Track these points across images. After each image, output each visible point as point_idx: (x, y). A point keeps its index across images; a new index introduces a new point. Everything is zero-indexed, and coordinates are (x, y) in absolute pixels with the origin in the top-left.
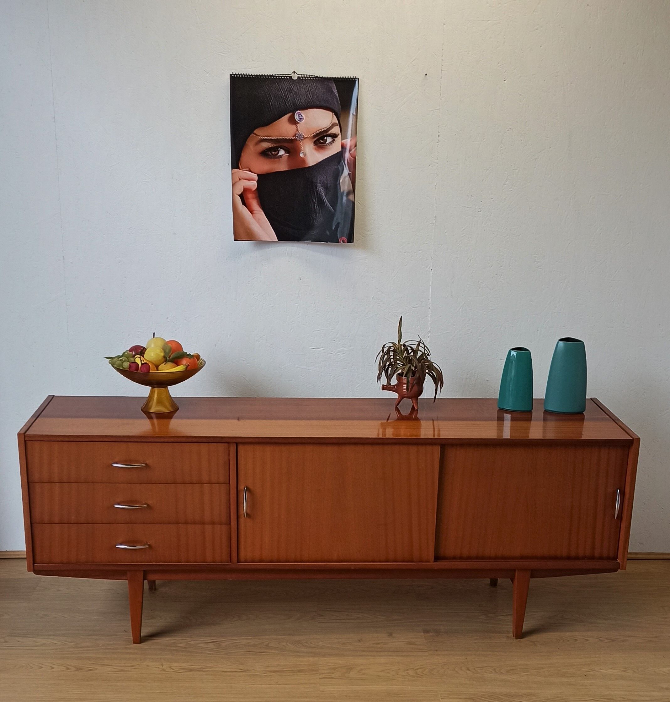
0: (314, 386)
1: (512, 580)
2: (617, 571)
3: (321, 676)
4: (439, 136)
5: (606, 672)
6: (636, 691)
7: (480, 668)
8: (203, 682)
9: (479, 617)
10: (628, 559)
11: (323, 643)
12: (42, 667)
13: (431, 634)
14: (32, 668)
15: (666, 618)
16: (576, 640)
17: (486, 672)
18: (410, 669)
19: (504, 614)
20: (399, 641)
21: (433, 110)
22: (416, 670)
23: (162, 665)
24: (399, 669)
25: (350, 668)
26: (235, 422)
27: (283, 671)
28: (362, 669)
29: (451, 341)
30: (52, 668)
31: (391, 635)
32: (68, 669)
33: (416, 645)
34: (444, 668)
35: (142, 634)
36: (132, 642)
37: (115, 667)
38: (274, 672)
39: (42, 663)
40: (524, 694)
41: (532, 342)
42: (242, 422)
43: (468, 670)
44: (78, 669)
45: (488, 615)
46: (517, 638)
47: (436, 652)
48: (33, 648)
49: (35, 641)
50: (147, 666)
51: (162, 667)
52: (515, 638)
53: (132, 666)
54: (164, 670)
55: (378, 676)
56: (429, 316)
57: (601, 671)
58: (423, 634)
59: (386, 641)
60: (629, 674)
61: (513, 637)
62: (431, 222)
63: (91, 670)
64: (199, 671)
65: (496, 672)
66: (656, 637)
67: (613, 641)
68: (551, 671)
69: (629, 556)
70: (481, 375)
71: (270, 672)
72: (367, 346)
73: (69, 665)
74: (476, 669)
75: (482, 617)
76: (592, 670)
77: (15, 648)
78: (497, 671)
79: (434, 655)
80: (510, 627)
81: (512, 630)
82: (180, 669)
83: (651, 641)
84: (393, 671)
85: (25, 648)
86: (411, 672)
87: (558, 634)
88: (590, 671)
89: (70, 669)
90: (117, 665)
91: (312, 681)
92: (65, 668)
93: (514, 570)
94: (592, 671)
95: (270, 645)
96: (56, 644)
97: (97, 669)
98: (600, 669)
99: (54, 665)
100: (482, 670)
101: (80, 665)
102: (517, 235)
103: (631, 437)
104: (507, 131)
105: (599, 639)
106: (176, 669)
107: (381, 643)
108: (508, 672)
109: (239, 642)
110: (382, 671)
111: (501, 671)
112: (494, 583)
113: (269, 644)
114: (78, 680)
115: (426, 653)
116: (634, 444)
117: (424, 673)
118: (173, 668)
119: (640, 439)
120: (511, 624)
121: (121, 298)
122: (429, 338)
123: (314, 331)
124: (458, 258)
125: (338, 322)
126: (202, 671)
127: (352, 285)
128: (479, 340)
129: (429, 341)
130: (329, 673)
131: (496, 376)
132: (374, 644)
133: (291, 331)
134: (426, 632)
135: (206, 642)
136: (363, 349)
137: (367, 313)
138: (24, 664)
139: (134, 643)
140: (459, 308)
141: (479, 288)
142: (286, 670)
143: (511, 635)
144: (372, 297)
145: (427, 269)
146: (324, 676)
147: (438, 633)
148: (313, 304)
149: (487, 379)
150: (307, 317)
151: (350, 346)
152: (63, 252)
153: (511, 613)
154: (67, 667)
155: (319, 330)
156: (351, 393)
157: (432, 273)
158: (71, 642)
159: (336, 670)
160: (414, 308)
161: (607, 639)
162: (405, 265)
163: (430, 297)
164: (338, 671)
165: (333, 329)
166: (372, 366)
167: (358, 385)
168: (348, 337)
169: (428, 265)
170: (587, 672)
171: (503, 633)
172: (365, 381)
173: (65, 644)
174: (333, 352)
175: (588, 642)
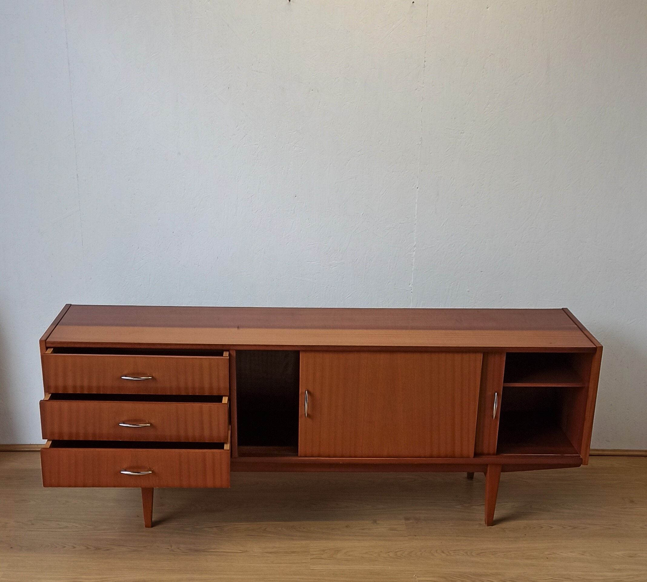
0: (309, 296)
1: (485, 474)
2: (580, 466)
3: (312, 557)
4: (425, 61)
5: (566, 555)
6: (592, 572)
7: (453, 551)
8: (207, 561)
9: (456, 507)
10: (590, 455)
11: (314, 528)
12: (65, 547)
13: (411, 521)
14: (57, 547)
15: (625, 508)
16: (542, 527)
17: (458, 555)
18: (391, 551)
19: (479, 504)
21: (420, 36)
22: (396, 552)
23: (171, 546)
24: (381, 552)
25: (337, 551)
26: (236, 330)
27: (278, 552)
28: (348, 552)
29: (435, 254)
30: (74, 547)
31: (375, 522)
32: (88, 548)
33: (397, 530)
34: (421, 551)
35: (153, 519)
36: (144, 526)
37: (130, 548)
38: (271, 553)
39: (64, 543)
40: (491, 574)
41: (510, 256)
42: (241, 330)
43: (443, 552)
44: (97, 549)
45: (465, 505)
46: (488, 526)
47: (415, 537)
48: (56, 530)
49: (58, 524)
50: (158, 547)
51: (171, 548)
52: (487, 525)
53: (145, 547)
54: (172, 550)
55: (362, 557)
56: (416, 231)
57: (562, 554)
58: (404, 521)
60: (586, 557)
61: (485, 524)
62: (417, 144)
63: (108, 550)
64: (204, 551)
65: (467, 554)
66: (614, 525)
67: (575, 528)
68: (517, 554)
69: (591, 452)
70: (462, 286)
71: (267, 553)
72: (357, 259)
73: (88, 545)
74: (450, 552)
75: (458, 507)
76: (553, 553)
77: (40, 530)
78: (469, 554)
79: (413, 539)
80: (482, 515)
81: (484, 518)
82: (187, 549)
83: (610, 529)
84: (375, 553)
85: (49, 530)
86: (391, 555)
87: (525, 522)
88: (552, 554)
89: (90, 548)
91: (304, 561)
92: (86, 548)
93: (487, 465)
95: (267, 530)
96: (77, 527)
97: (113, 549)
98: (562, 553)
99: (76, 545)
100: (455, 553)
103: (595, 345)
104: (489, 56)
105: (562, 526)
106: (183, 550)
108: (478, 554)
109: (240, 527)
110: (366, 553)
111: (472, 554)
112: (470, 476)
113: (266, 528)
114: (97, 558)
115: (406, 537)
116: (597, 352)
117: (403, 554)
118: (180, 548)
119: (602, 347)
120: (484, 513)
121: (131, 213)
122: (415, 252)
123: (308, 245)
124: (442, 177)
125: (331, 237)
126: (206, 552)
127: (343, 202)
128: (461, 253)
129: (414, 255)
130: (318, 554)
131: (477, 287)
132: (360, 529)
133: (288, 245)
134: (407, 519)
135: (210, 526)
136: (353, 262)
137: (357, 229)
138: (49, 544)
139: (146, 527)
140: (443, 224)
141: (462, 206)
142: (280, 551)
143: (483, 522)
144: (362, 214)
145: (413, 187)
146: (314, 556)
147: (417, 520)
148: (307, 220)
149: (468, 290)
150: (302, 231)
151: (342, 259)
152: (77, 170)
153: (484, 503)
154: (87, 547)
155: (313, 244)
156: (342, 303)
157: (417, 191)
158: (90, 525)
159: (325, 552)
160: (400, 224)
161: (570, 526)
162: (393, 183)
163: (416, 214)
164: (326, 553)
165: (326, 244)
166: (362, 278)
167: (349, 295)
168: (340, 250)
169: (415, 184)
170: (549, 554)
171: (476, 521)
172: (355, 292)
173: (85, 527)
174: (325, 264)
175: (552, 529)
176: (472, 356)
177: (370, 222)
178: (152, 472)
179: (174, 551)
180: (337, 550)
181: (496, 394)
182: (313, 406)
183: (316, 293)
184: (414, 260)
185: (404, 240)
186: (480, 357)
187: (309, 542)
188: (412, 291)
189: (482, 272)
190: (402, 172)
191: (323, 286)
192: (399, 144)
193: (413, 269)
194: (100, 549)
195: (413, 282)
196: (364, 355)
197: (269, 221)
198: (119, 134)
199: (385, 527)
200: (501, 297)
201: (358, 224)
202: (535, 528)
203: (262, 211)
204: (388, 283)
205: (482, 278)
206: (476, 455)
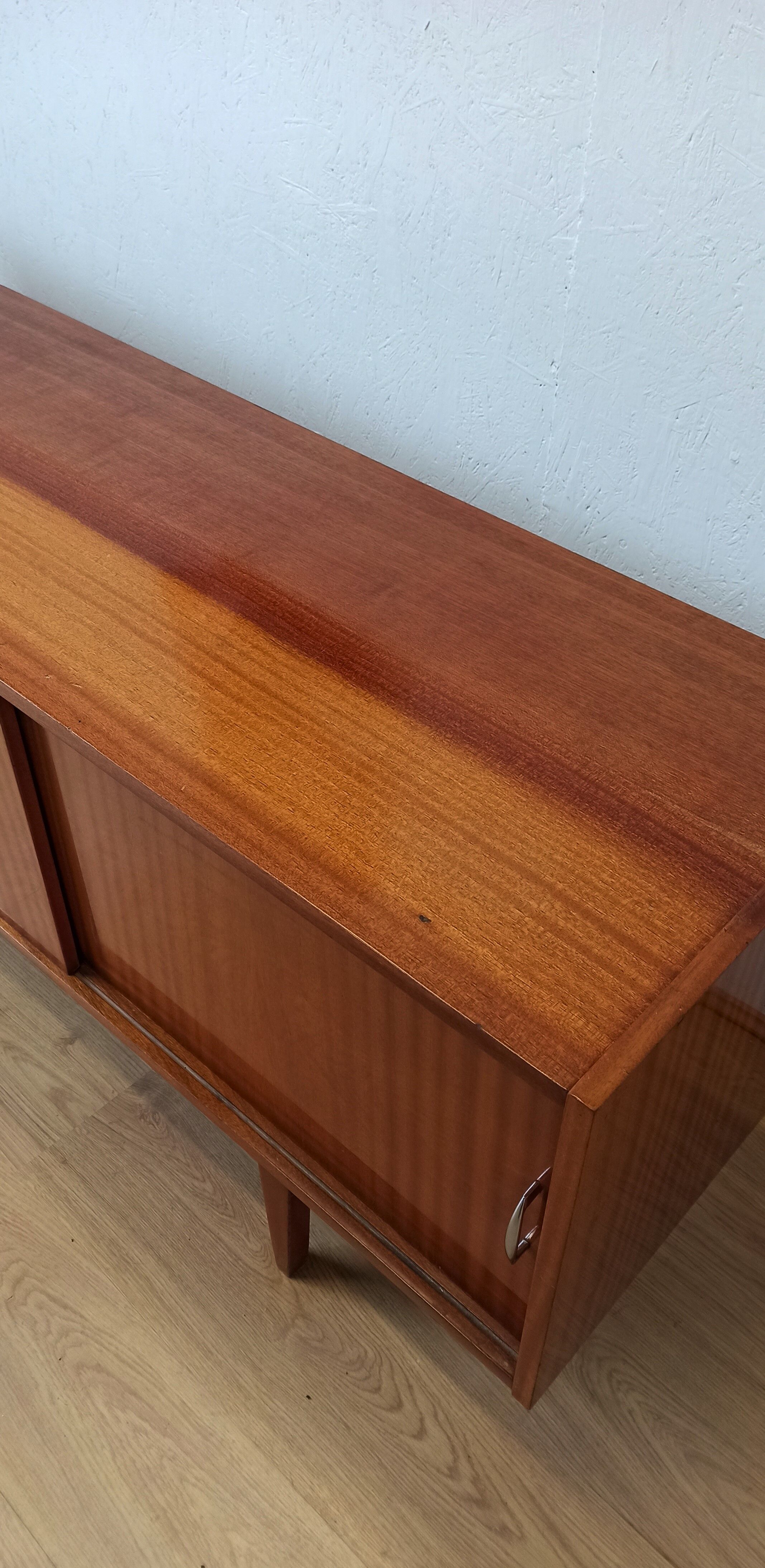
13: (140, 1101)
20: (56, 1070)
33: (60, 1109)
58: (126, 1086)
59: (32, 1053)
107: (19, 1051)
115: (38, 1152)
134: (144, 1084)
136: (400, 222)
184: (573, 269)
188: (557, 390)
199: (62, 1076)
202: (377, 1391)
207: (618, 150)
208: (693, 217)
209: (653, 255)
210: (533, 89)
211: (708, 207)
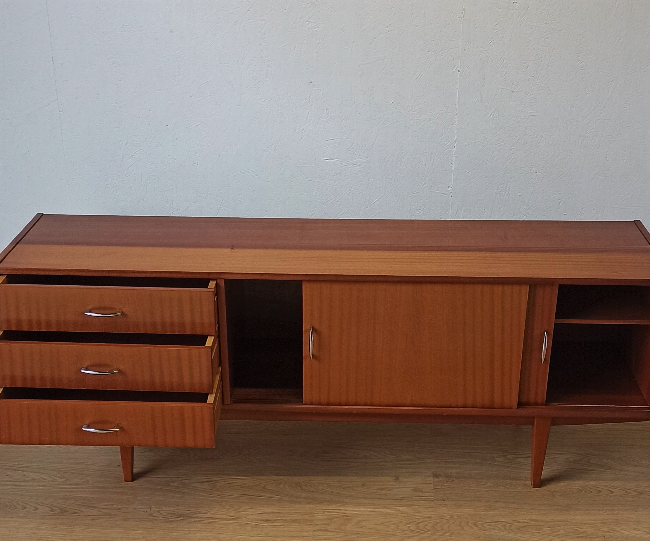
1: (533, 425)
3: (315, 529)
7: (489, 524)
8: (190, 531)
9: (497, 459)
11: (323, 487)
12: (26, 508)
13: (441, 479)
14: (16, 508)
16: (600, 491)
18: (412, 522)
19: (524, 456)
20: (406, 486)
22: (418, 523)
23: (150, 509)
24: (400, 523)
26: (228, 251)
27: (275, 520)
28: (360, 521)
29: (480, 151)
30: (37, 509)
31: (397, 478)
32: (52, 510)
33: (422, 492)
34: (448, 523)
35: (134, 470)
36: (123, 480)
37: (101, 510)
38: (267, 521)
39: (26, 502)
41: (572, 153)
42: (235, 250)
43: (476, 525)
44: (63, 511)
45: (508, 456)
46: (534, 487)
47: (443, 502)
48: (20, 484)
49: (24, 476)
50: (135, 509)
51: (150, 511)
52: (532, 486)
53: (119, 509)
54: (151, 515)
55: (376, 529)
56: (456, 122)
58: (432, 478)
59: (391, 487)
61: (531, 485)
62: (459, 16)
63: (76, 513)
64: (188, 517)
65: (505, 528)
67: (641, 494)
68: (567, 530)
70: (513, 189)
71: (262, 520)
72: (386, 157)
73: (54, 506)
74: (485, 525)
75: (500, 459)
76: (612, 530)
78: (507, 528)
79: (441, 505)
80: (527, 472)
81: (530, 476)
82: (169, 513)
84: (393, 524)
85: (13, 483)
86: (412, 527)
87: (581, 483)
88: (610, 531)
89: (55, 511)
90: (104, 507)
91: (305, 534)
92: (49, 510)
93: (534, 417)
94: (613, 532)
95: (267, 487)
96: (45, 479)
97: (82, 511)
98: (622, 529)
99: (39, 505)
100: (490, 525)
101: (65, 506)
102: (559, 30)
105: (626, 491)
106: (164, 514)
107: (386, 488)
108: (518, 529)
109: (236, 482)
110: (382, 524)
111: (511, 528)
113: (266, 485)
114: (60, 524)
115: (433, 502)
117: (426, 527)
118: (161, 512)
120: (530, 468)
121: (117, 103)
122: (455, 148)
123: (327, 140)
124: (489, 57)
125: (354, 131)
126: (191, 517)
127: (369, 89)
128: (511, 150)
129: (455, 151)
130: (324, 525)
131: (531, 191)
132: (378, 489)
133: (302, 140)
134: (436, 476)
135: (201, 481)
136: (381, 160)
137: (386, 120)
138: (8, 504)
139: (125, 481)
140: (489, 115)
141: (513, 92)
142: (279, 518)
143: (529, 482)
144: (392, 103)
145: (454, 70)
146: (318, 528)
147: (448, 477)
148: (325, 111)
149: (520, 194)
150: (319, 124)
151: (368, 157)
152: (52, 52)
153: (530, 455)
154: (52, 508)
155: (333, 139)
156: (368, 208)
157: (459, 74)
158: (61, 478)
159: (332, 521)
160: (438, 115)
161: (635, 491)
162: (429, 65)
163: (457, 101)
164: (334, 522)
165: (348, 138)
166: (392, 179)
167: (376, 200)
168: (365, 146)
169: (455, 66)
170: (607, 532)
171: (519, 480)
172: (384, 195)
173: (55, 479)
174: (348, 163)
175: (613, 494)
176: (516, 288)
177: (401, 112)
178: (120, 429)
179: (153, 516)
180: (347, 519)
181: (546, 333)
182: (319, 345)
183: (336, 197)
184: (454, 158)
185: (443, 134)
186: (525, 290)
187: (314, 506)
188: (451, 195)
189: (537, 173)
190: (440, 51)
191: (345, 188)
192: (436, 17)
193: (453, 169)
194: (66, 511)
195: (453, 184)
196: (381, 287)
197: (279, 112)
198: (100, 9)
199: (409, 486)
200: (560, 203)
201: (387, 115)
202: (591, 492)
203: (271, 100)
204: (423, 185)
205: (536, 179)
206: (520, 404)
207: (467, 122)
208: (495, 134)
209: (483, 147)
210: (434, 113)
211: (499, 131)
